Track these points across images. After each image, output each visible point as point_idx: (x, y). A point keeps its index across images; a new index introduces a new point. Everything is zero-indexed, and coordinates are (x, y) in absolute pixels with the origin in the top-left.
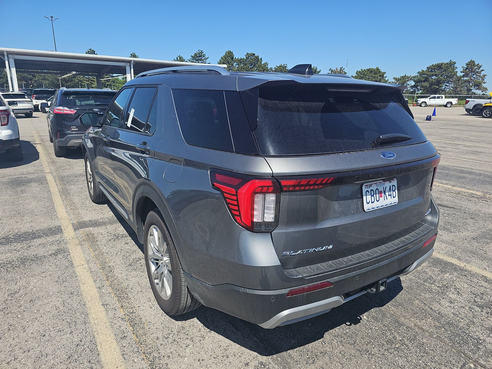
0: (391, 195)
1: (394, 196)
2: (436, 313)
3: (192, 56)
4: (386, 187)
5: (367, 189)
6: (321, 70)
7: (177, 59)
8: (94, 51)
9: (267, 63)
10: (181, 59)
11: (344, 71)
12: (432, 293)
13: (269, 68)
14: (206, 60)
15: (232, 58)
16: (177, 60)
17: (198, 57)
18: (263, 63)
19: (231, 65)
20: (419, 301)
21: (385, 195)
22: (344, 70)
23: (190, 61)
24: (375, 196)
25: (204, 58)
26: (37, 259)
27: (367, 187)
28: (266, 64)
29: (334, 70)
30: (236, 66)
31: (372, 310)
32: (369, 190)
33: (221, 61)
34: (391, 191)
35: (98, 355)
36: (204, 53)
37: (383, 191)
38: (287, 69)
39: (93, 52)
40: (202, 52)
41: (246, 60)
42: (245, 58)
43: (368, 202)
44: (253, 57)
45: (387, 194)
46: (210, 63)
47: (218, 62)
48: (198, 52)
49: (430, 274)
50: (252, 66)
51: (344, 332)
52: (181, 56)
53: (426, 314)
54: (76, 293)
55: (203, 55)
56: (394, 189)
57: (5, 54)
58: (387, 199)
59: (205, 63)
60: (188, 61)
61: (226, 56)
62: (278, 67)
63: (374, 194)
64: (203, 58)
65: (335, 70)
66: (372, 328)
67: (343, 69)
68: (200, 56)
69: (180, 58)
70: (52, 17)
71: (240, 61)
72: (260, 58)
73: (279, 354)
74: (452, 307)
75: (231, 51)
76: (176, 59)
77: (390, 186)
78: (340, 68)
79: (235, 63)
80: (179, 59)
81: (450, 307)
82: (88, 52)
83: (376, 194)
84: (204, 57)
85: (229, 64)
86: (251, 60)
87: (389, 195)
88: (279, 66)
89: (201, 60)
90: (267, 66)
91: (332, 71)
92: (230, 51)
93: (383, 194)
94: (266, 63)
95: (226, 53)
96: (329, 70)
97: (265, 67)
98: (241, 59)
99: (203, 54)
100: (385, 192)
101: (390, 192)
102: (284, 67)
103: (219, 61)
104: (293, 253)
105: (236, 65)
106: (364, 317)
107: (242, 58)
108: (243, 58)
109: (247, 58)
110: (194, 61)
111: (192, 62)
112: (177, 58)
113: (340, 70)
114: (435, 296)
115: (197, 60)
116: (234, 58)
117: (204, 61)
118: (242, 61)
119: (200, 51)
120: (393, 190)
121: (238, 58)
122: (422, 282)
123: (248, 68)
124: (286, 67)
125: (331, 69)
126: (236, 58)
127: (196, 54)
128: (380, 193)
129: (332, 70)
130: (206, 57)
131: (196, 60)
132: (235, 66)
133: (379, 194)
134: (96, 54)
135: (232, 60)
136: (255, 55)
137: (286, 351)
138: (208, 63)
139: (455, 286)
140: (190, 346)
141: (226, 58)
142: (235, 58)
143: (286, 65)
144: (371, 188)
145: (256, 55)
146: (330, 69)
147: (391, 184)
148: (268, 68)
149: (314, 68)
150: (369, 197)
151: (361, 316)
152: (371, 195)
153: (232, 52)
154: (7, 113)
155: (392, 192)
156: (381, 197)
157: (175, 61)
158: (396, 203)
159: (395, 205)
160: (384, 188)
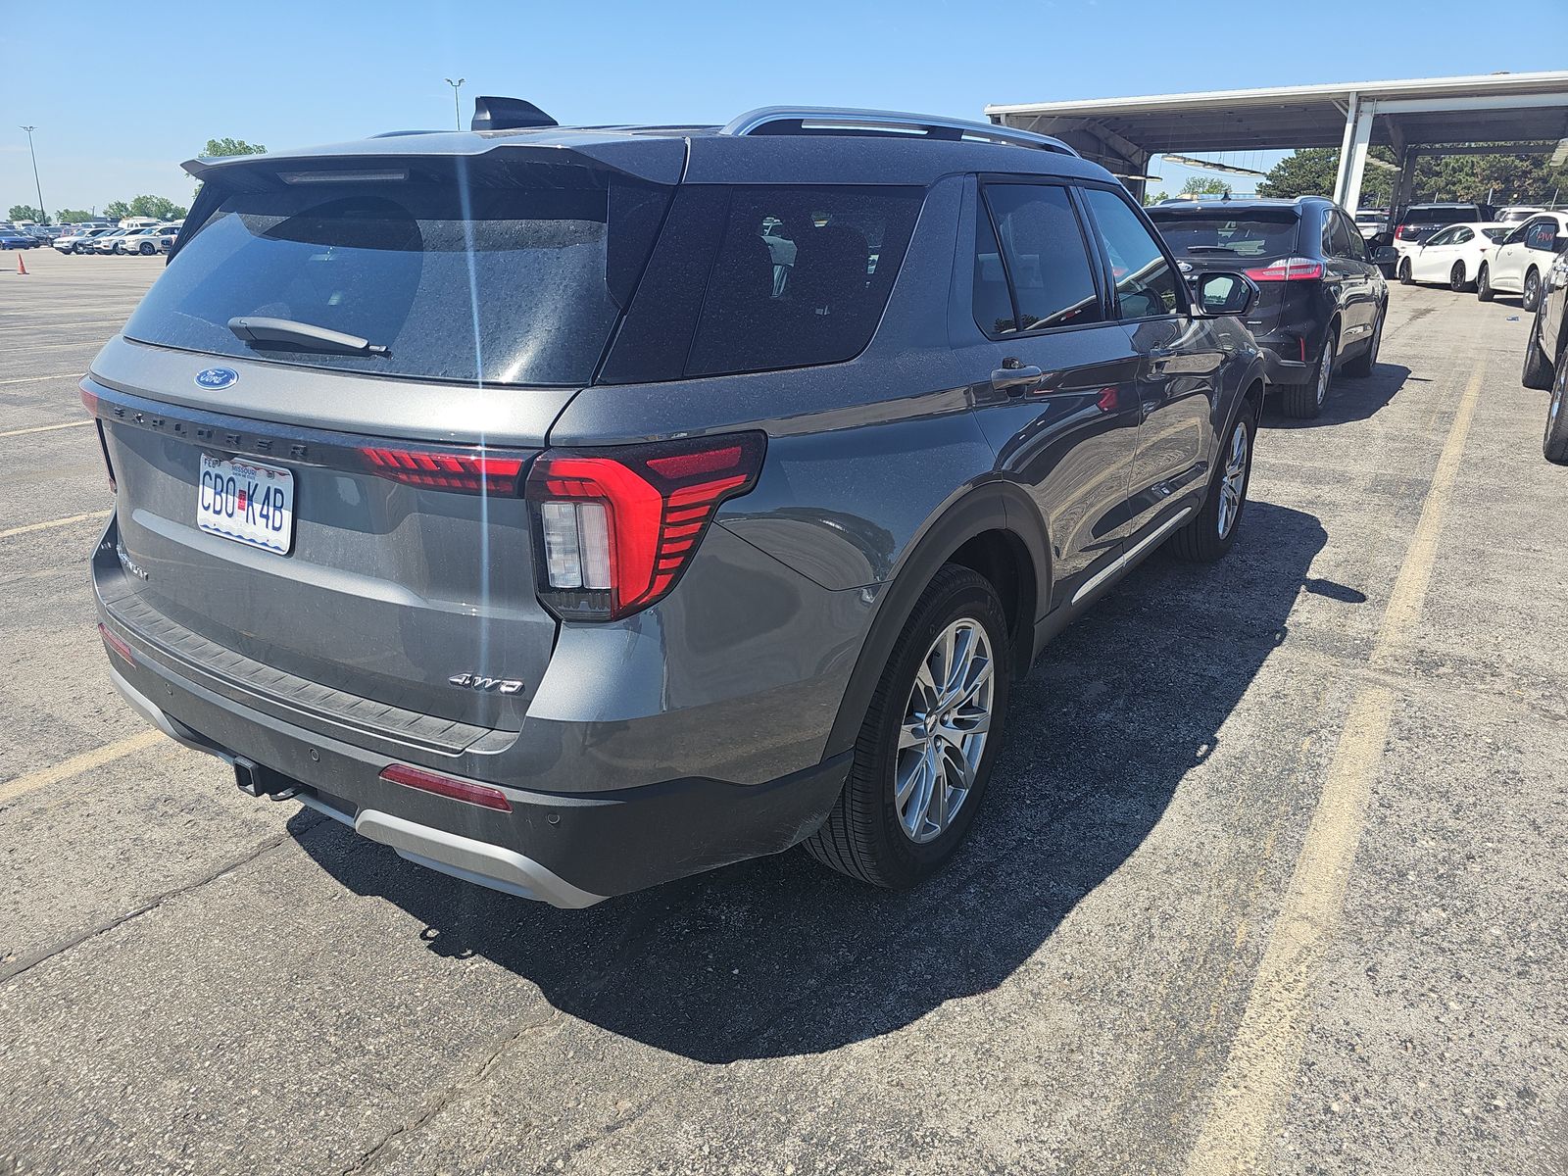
0: (267, 517)
1: (276, 525)
4: (257, 485)
5: (207, 468)
21: (250, 508)
24: (224, 495)
27: (208, 462)
32: (213, 473)
34: (268, 505)
37: (246, 494)
43: (206, 506)
45: (257, 507)
51: (391, 929)
56: (278, 504)
58: (255, 524)
63: (222, 491)
77: (269, 488)
83: (227, 493)
87: (262, 515)
93: (246, 503)
100: (251, 500)
101: (266, 507)
106: (474, 964)
120: (275, 506)
128: (240, 495)
144: (217, 468)
147: (274, 484)
150: (209, 495)
152: (215, 489)
155: (271, 509)
156: (241, 508)
158: (280, 549)
159: (263, 549)
160: (249, 483)
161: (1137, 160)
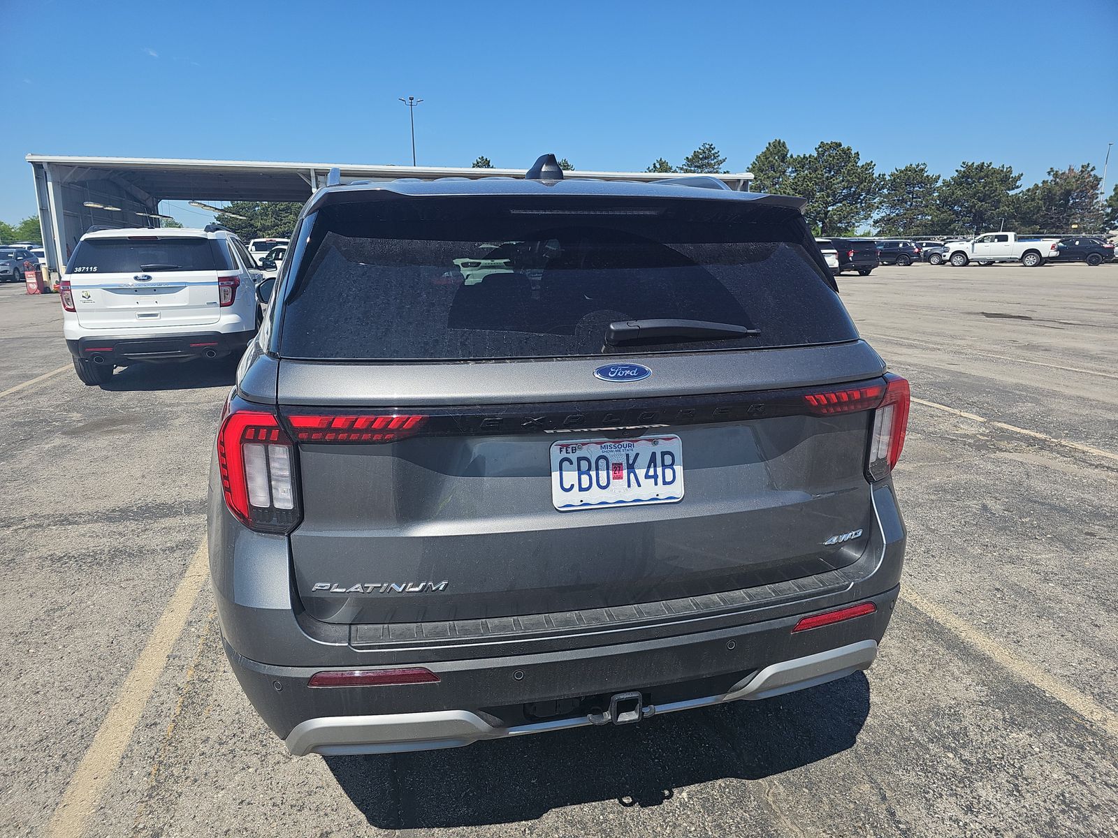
0: (655, 477)
1: (667, 480)
2: (897, 827)
3: (687, 158)
4: (637, 454)
5: (564, 455)
6: (1022, 175)
7: (655, 167)
8: (489, 162)
9: (873, 164)
10: (664, 167)
11: (1092, 173)
12: (930, 774)
13: (876, 175)
14: (719, 164)
15: (783, 158)
16: (655, 169)
17: (703, 159)
18: (860, 164)
19: (779, 174)
20: (872, 787)
21: (632, 475)
22: (1092, 170)
23: (682, 169)
24: (593, 473)
25: (715, 160)
26: (141, 553)
27: (564, 450)
28: (869, 166)
29: (1064, 173)
30: (792, 175)
31: (720, 781)
32: (574, 457)
33: (756, 164)
34: (655, 467)
35: (86, 748)
36: (716, 151)
37: (625, 465)
38: (925, 175)
39: (487, 164)
40: (712, 147)
41: (816, 159)
42: (816, 155)
43: (567, 486)
44: (835, 152)
45: (641, 473)
46: (728, 172)
47: (748, 168)
48: (702, 148)
49: (965, 723)
50: (833, 173)
51: (601, 817)
52: (663, 160)
53: (864, 824)
54: (143, 628)
55: (714, 154)
56: (668, 463)
57: (313, 174)
58: (639, 485)
59: (717, 172)
60: (677, 170)
61: (768, 153)
62: (901, 172)
63: (590, 469)
64: (712, 162)
65: (1067, 172)
66: (680, 825)
67: (1089, 169)
68: (705, 158)
69: (661, 163)
70: (411, 99)
71: (802, 162)
72: (853, 152)
73: (409, 830)
74: (961, 824)
75: (782, 142)
76: (652, 167)
77: (654, 453)
78: (1083, 167)
79: (790, 170)
80: (658, 167)
81: (957, 821)
82: (478, 163)
83: (597, 469)
84: (715, 158)
85: (774, 171)
86: (831, 159)
87: (647, 476)
88: (903, 168)
89: (709, 165)
90: (870, 171)
91: (1056, 175)
92: (780, 140)
93: (625, 472)
94: (869, 164)
95: (768, 145)
96: (1049, 173)
97: (866, 174)
98: (804, 157)
99: (713, 152)
100: (631, 468)
101: (652, 470)
102: (916, 171)
103: (751, 167)
104: (337, 587)
105: (792, 172)
106: (683, 794)
107: (807, 156)
108: (810, 156)
109: (820, 155)
110: (693, 169)
111: (686, 171)
112: (655, 164)
113: (1082, 171)
114: (934, 783)
115: (698, 167)
116: (789, 156)
117: (716, 167)
118: (807, 162)
119: (707, 146)
120: (663, 466)
121: (798, 156)
122: (923, 739)
123: (820, 179)
124: (923, 170)
125: (1055, 170)
126: (794, 157)
127: (696, 155)
128: (618, 467)
129: (1057, 172)
130: (720, 158)
131: (695, 166)
132: (790, 176)
133: (608, 469)
134: (492, 167)
135: (783, 161)
136: (840, 145)
137: (428, 828)
138: (725, 173)
139: (1021, 768)
140: (250, 770)
141: (767, 158)
142: (792, 156)
143: (922, 167)
144: (579, 453)
145: (845, 146)
146: (1049, 170)
147: (660, 449)
148: (874, 176)
149: (1002, 171)
150: (571, 477)
151: (675, 791)
152: (579, 469)
153: (784, 142)
154: (232, 283)
155: (659, 470)
156: (620, 478)
157: (650, 171)
158: (675, 498)
159: (671, 503)
160: (627, 455)
161: (150, 204)
